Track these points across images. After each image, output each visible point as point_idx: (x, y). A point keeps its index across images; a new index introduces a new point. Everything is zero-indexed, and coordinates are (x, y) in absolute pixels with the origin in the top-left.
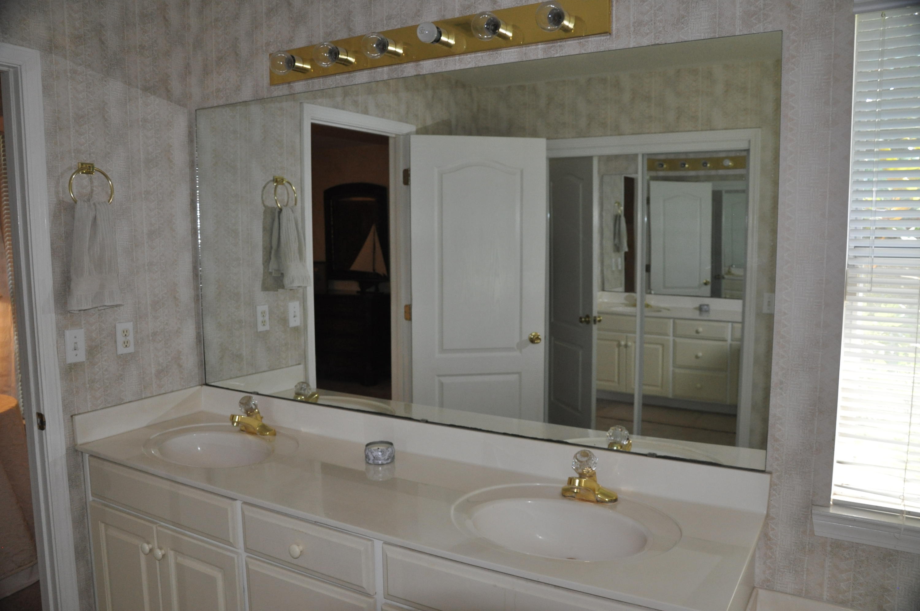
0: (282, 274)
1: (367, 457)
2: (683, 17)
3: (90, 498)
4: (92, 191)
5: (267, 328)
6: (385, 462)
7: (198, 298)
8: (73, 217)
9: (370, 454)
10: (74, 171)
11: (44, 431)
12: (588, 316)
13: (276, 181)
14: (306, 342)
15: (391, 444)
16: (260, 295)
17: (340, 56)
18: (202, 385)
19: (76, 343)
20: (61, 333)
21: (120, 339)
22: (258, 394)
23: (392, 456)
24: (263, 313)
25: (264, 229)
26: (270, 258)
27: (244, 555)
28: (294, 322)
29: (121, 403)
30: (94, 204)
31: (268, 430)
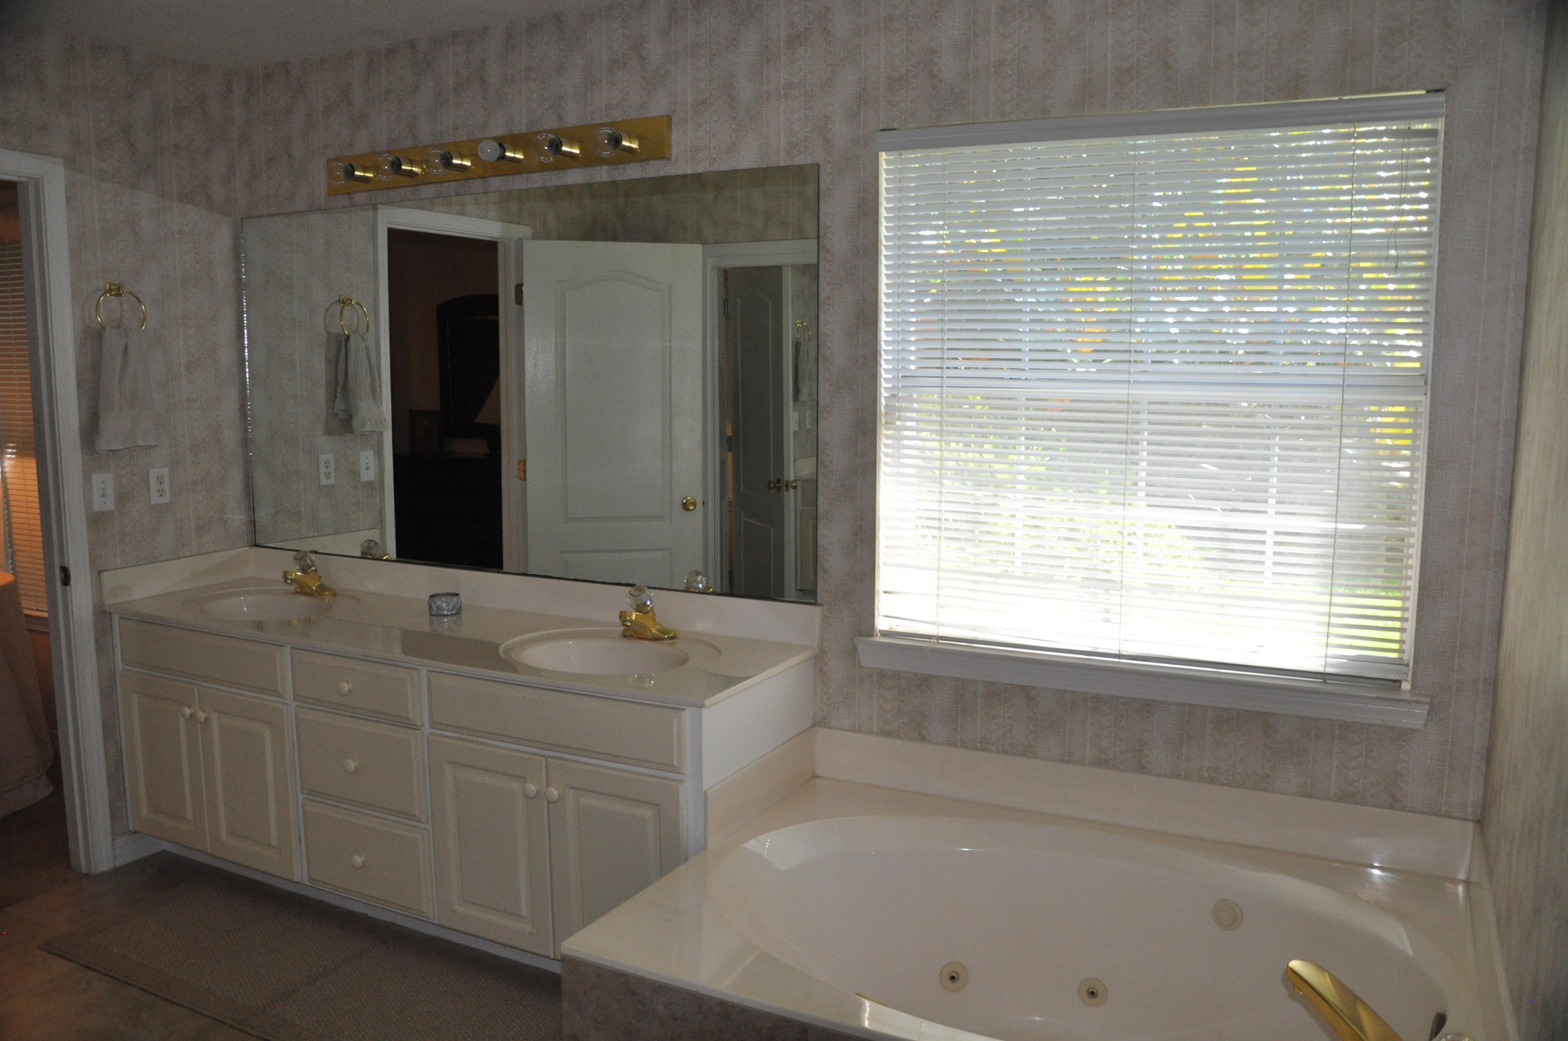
0: (351, 416)
1: (430, 607)
2: (734, 145)
3: (120, 666)
4: (122, 316)
5: (332, 481)
6: (450, 613)
7: (246, 443)
8: (101, 345)
9: (432, 604)
10: (101, 293)
11: (68, 587)
12: (779, 481)
13: (343, 302)
14: (382, 500)
15: (456, 595)
16: (323, 440)
17: (403, 167)
18: (251, 546)
19: (104, 489)
20: (87, 479)
21: (154, 486)
22: (316, 552)
23: (458, 606)
24: (327, 463)
25: (328, 360)
26: (336, 397)
27: (293, 704)
28: (367, 475)
29: (154, 560)
30: (125, 331)
31: (328, 589)
